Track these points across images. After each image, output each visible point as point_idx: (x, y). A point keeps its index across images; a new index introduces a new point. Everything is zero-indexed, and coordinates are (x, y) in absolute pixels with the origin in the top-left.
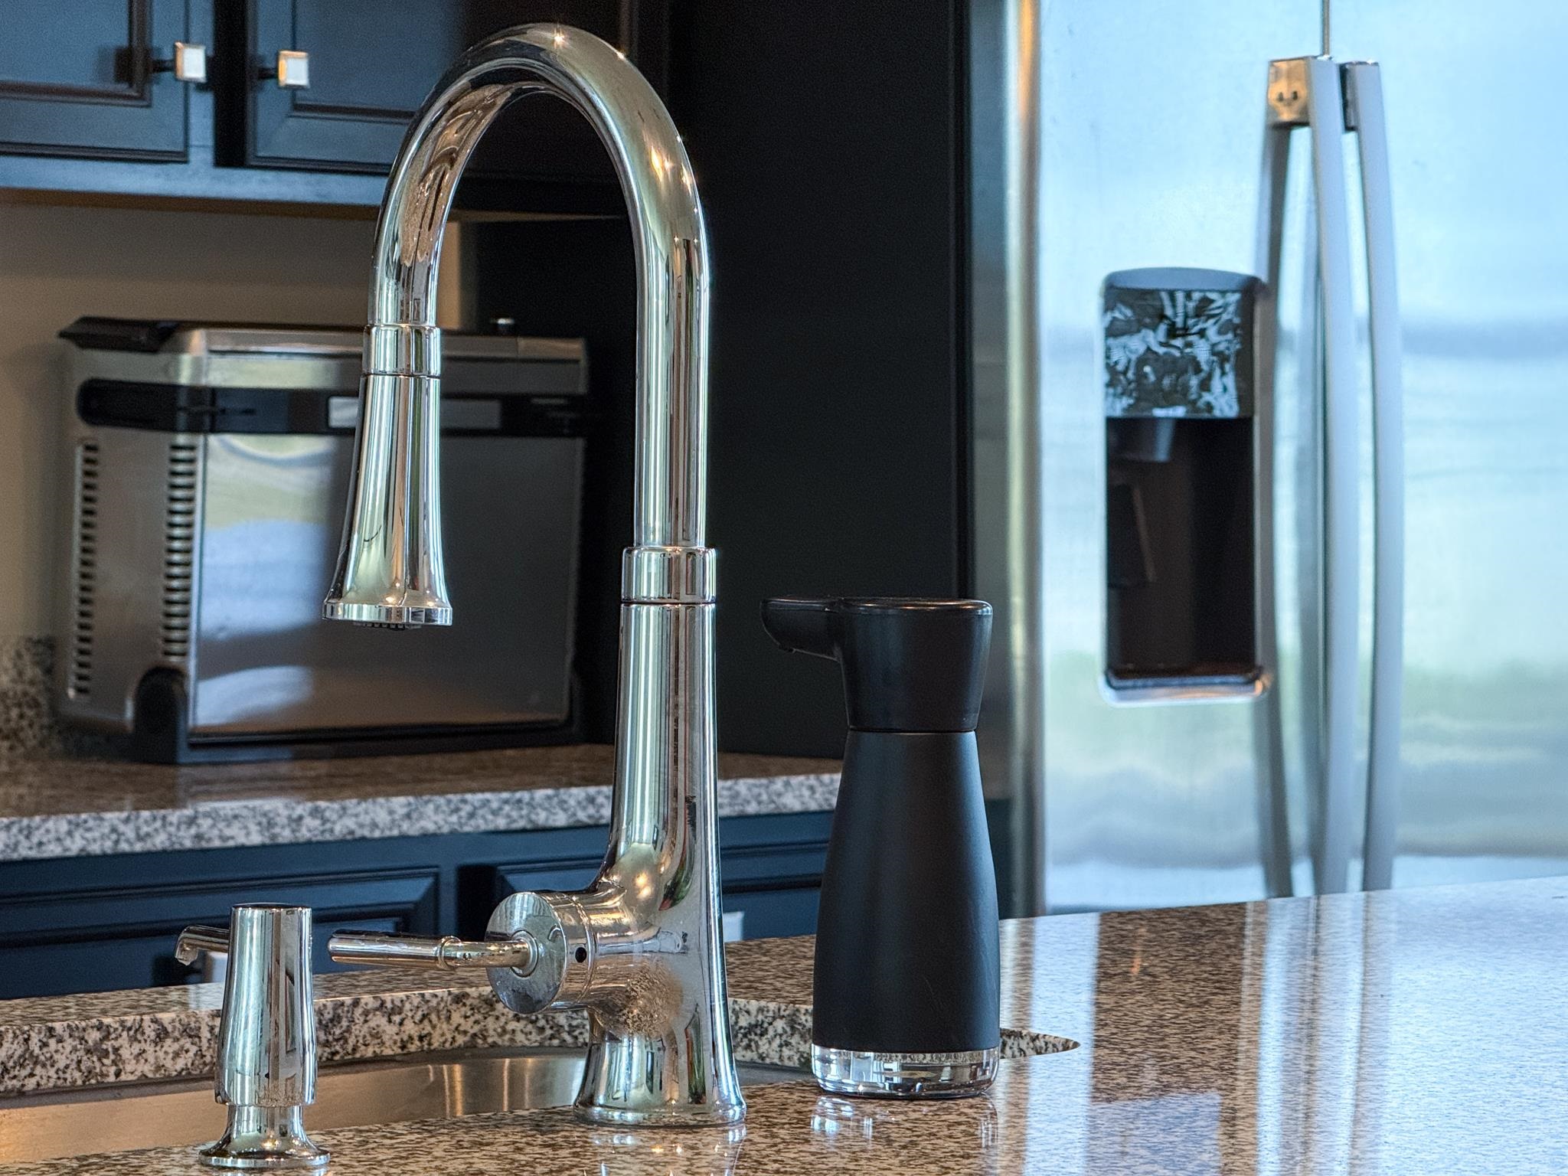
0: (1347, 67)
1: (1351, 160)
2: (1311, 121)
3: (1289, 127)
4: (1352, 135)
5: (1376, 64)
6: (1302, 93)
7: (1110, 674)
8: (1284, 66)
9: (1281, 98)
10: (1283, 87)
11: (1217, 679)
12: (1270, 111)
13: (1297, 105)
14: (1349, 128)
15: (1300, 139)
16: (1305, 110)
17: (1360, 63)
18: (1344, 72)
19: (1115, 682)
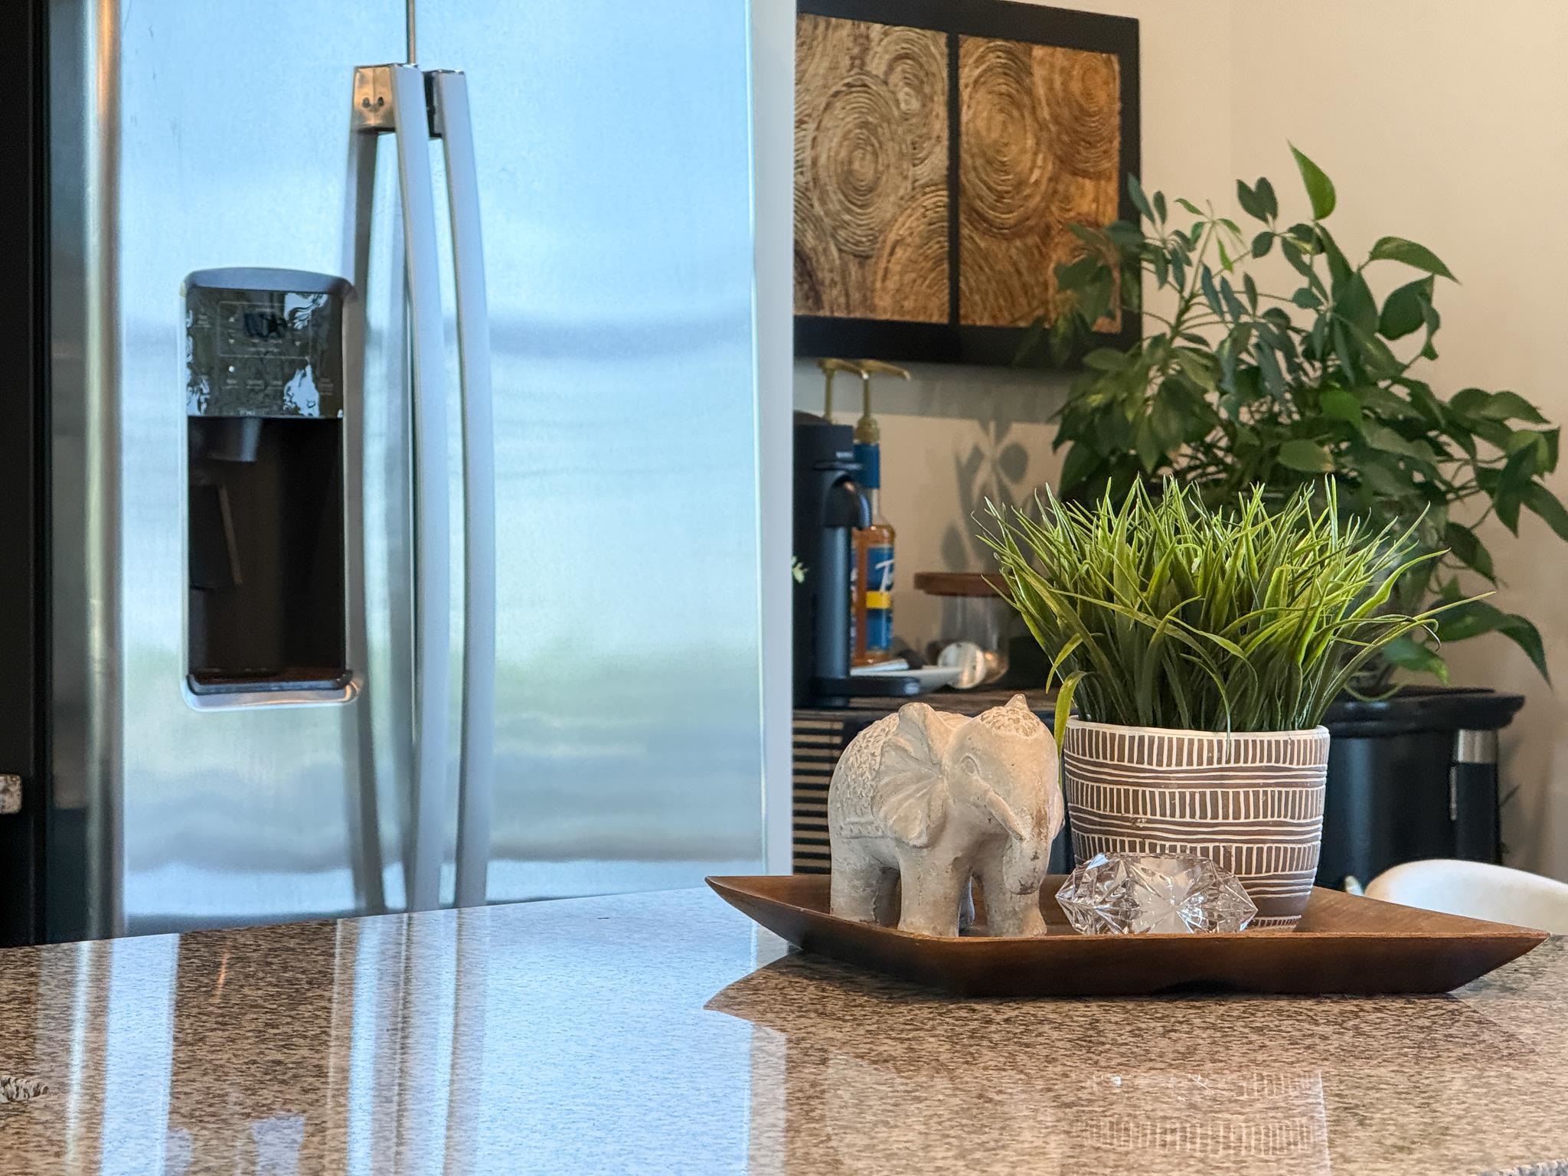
0: (434, 74)
1: (438, 166)
2: (398, 126)
3: (376, 131)
4: (438, 142)
5: (462, 73)
6: (387, 98)
7: (192, 678)
8: (369, 73)
9: (366, 103)
10: (369, 92)
11: (306, 684)
12: (356, 115)
13: (382, 110)
14: (433, 135)
15: (387, 144)
16: (390, 115)
17: (445, 72)
18: (429, 80)
19: (197, 687)
